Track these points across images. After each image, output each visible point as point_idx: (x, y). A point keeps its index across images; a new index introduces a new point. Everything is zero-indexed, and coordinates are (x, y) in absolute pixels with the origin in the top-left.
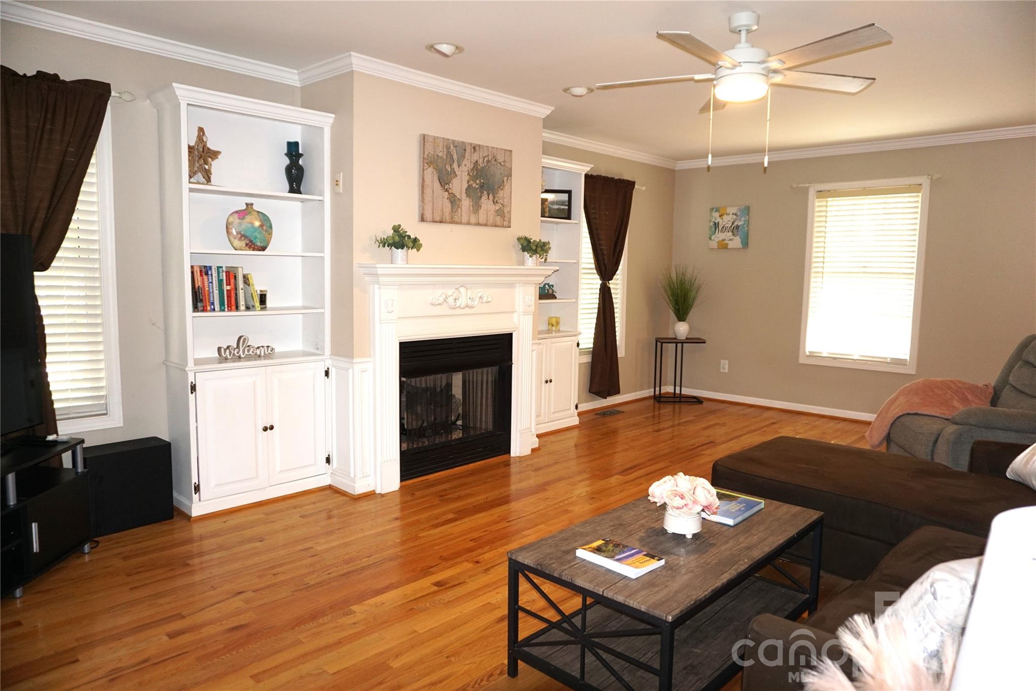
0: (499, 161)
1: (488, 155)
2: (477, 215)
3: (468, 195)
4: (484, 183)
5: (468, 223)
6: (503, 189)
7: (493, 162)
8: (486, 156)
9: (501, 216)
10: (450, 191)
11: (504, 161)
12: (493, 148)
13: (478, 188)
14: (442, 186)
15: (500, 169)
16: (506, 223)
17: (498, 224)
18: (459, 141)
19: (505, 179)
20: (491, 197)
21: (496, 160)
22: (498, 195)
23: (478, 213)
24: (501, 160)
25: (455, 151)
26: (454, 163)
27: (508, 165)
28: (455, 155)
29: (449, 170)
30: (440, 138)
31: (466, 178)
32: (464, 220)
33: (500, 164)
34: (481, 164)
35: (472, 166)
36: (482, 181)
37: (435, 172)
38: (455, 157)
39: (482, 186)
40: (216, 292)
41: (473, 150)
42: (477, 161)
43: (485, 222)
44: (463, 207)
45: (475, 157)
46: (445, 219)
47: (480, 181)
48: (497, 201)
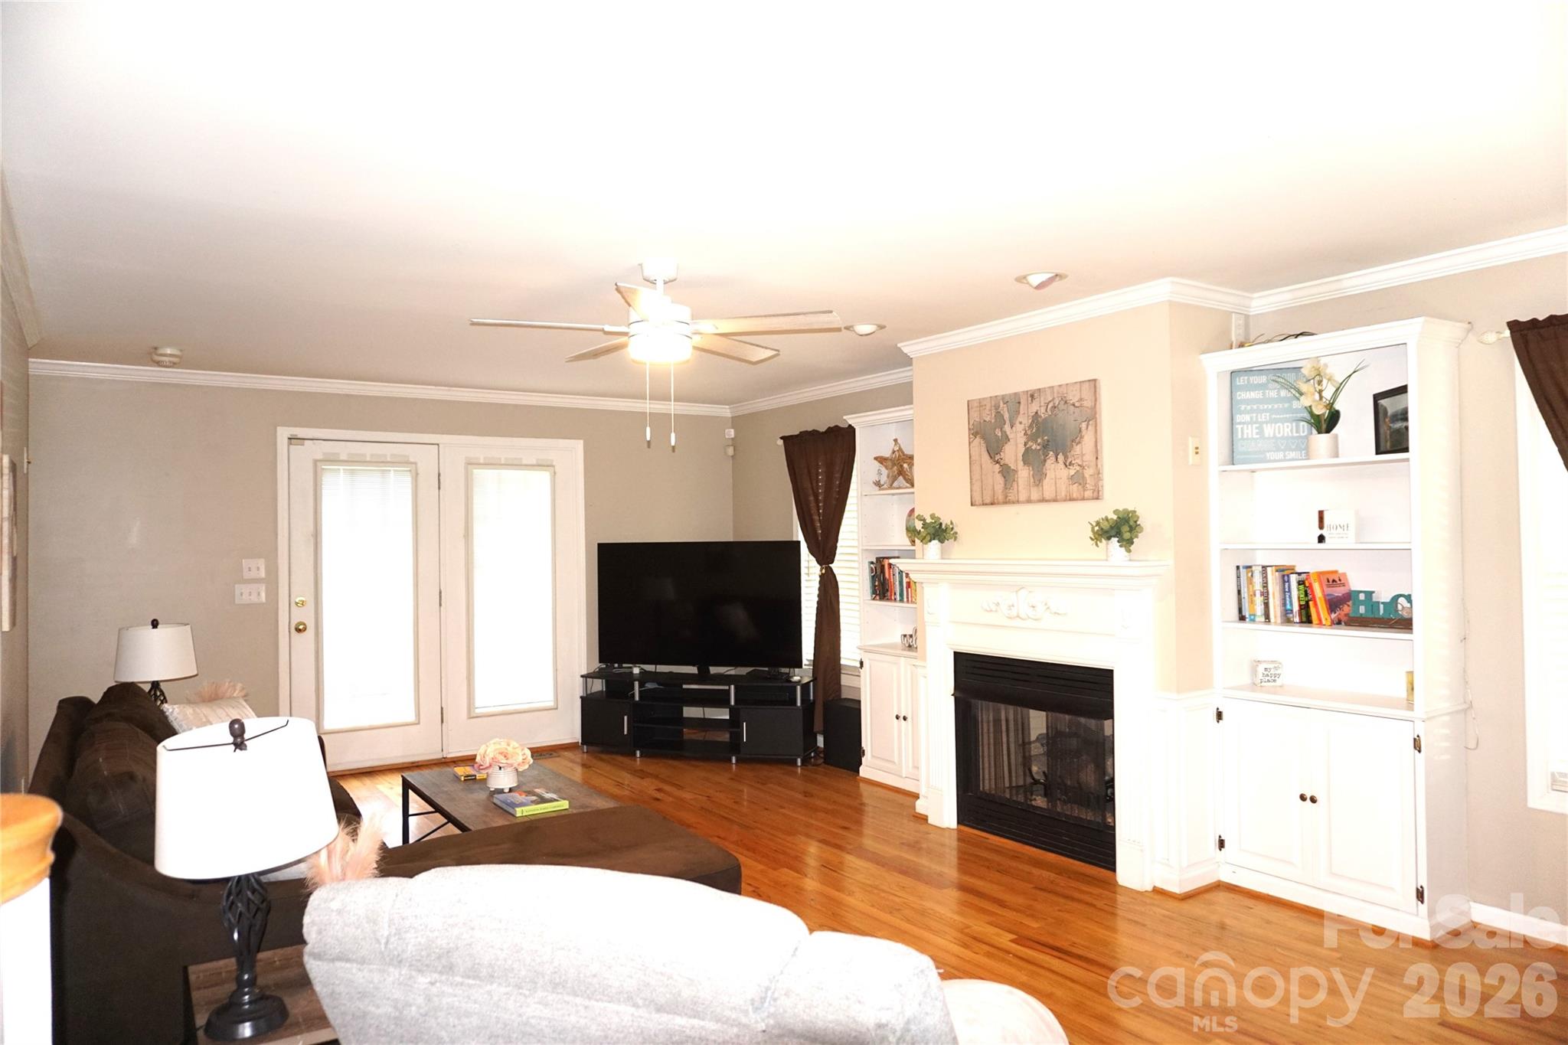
0: (1071, 402)
1: (1054, 399)
2: (1041, 489)
3: (1026, 461)
4: (1048, 441)
5: (1029, 501)
6: (1079, 443)
7: (1062, 406)
8: (1050, 402)
9: (1080, 484)
10: (1002, 463)
11: (1081, 400)
12: (1060, 386)
13: (1039, 450)
14: (991, 457)
15: (1074, 413)
16: (1088, 494)
17: (1075, 496)
18: (1010, 395)
19: (1084, 425)
20: (1061, 457)
21: (1066, 402)
22: (1072, 453)
23: (1042, 486)
24: (1074, 400)
25: (1005, 409)
26: (1005, 424)
27: (1088, 403)
28: (1007, 413)
29: (1000, 434)
30: (986, 398)
31: (1022, 440)
32: (1022, 497)
33: (1074, 405)
34: (1043, 415)
35: (1030, 421)
36: (1046, 438)
37: (982, 442)
38: (1006, 416)
39: (1045, 447)
40: (897, 583)
41: (1030, 399)
42: (1036, 413)
43: (1053, 496)
44: (1019, 480)
45: (1034, 407)
46: (998, 498)
47: (1043, 438)
48: (1070, 462)
